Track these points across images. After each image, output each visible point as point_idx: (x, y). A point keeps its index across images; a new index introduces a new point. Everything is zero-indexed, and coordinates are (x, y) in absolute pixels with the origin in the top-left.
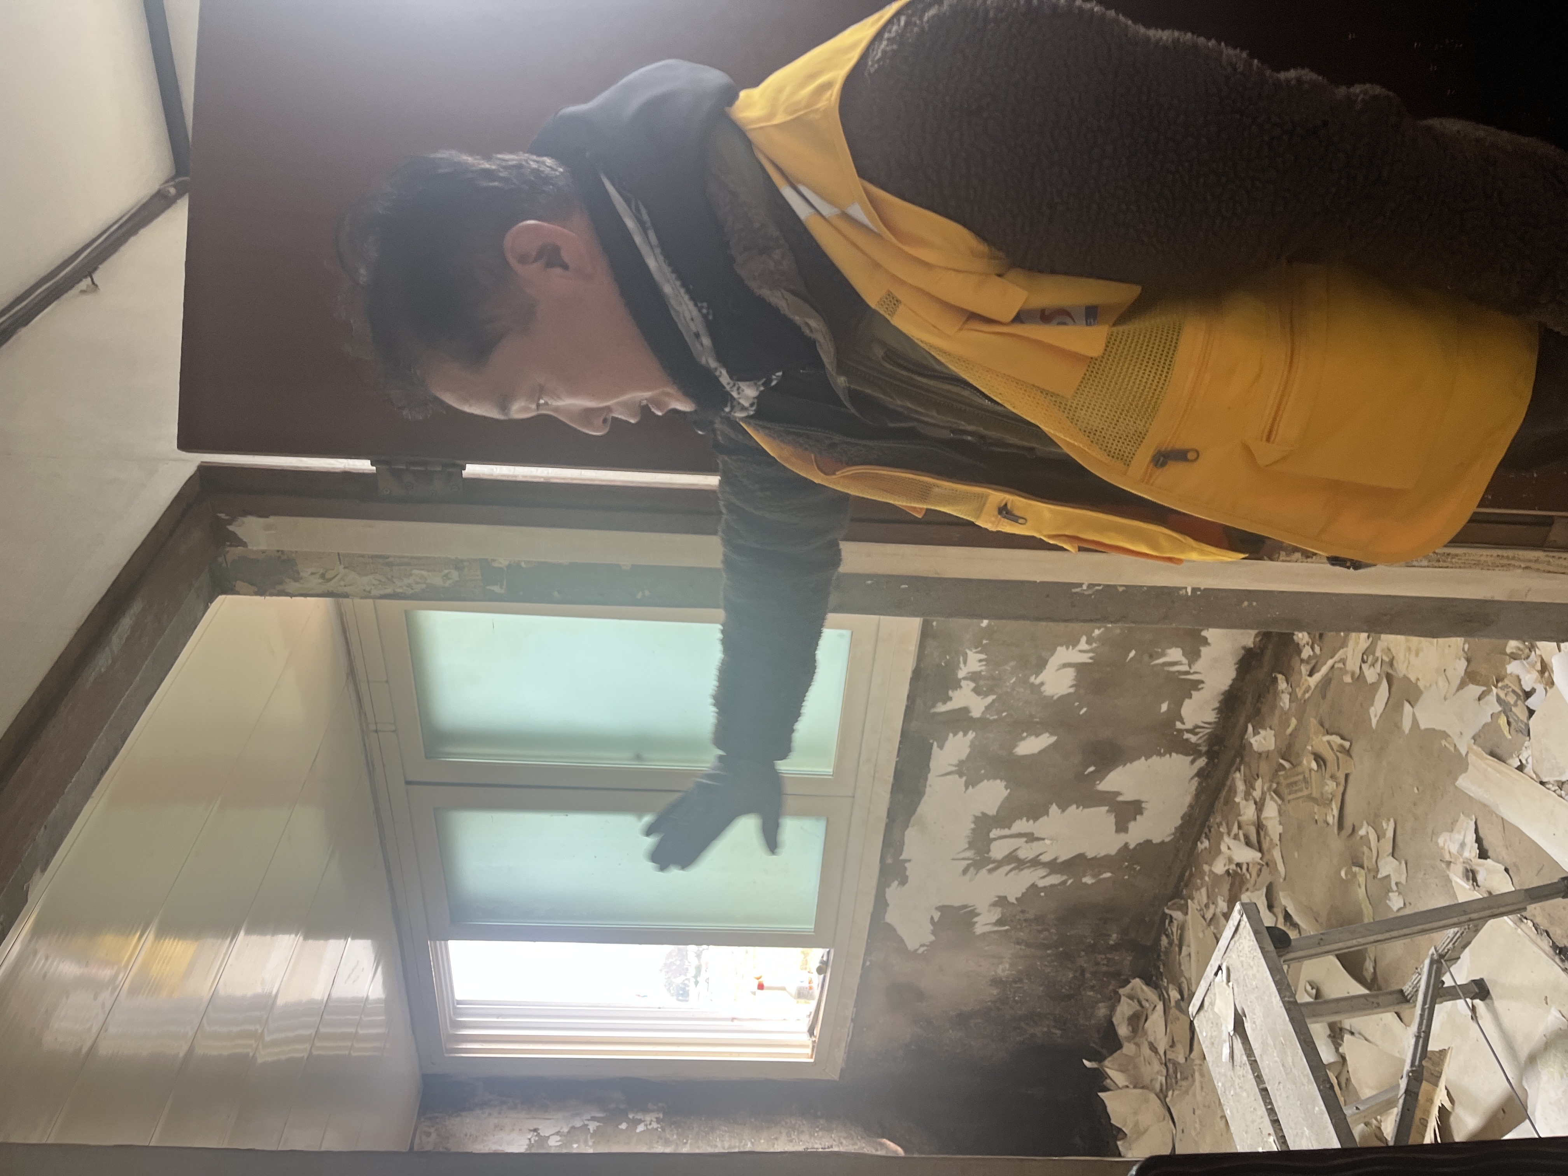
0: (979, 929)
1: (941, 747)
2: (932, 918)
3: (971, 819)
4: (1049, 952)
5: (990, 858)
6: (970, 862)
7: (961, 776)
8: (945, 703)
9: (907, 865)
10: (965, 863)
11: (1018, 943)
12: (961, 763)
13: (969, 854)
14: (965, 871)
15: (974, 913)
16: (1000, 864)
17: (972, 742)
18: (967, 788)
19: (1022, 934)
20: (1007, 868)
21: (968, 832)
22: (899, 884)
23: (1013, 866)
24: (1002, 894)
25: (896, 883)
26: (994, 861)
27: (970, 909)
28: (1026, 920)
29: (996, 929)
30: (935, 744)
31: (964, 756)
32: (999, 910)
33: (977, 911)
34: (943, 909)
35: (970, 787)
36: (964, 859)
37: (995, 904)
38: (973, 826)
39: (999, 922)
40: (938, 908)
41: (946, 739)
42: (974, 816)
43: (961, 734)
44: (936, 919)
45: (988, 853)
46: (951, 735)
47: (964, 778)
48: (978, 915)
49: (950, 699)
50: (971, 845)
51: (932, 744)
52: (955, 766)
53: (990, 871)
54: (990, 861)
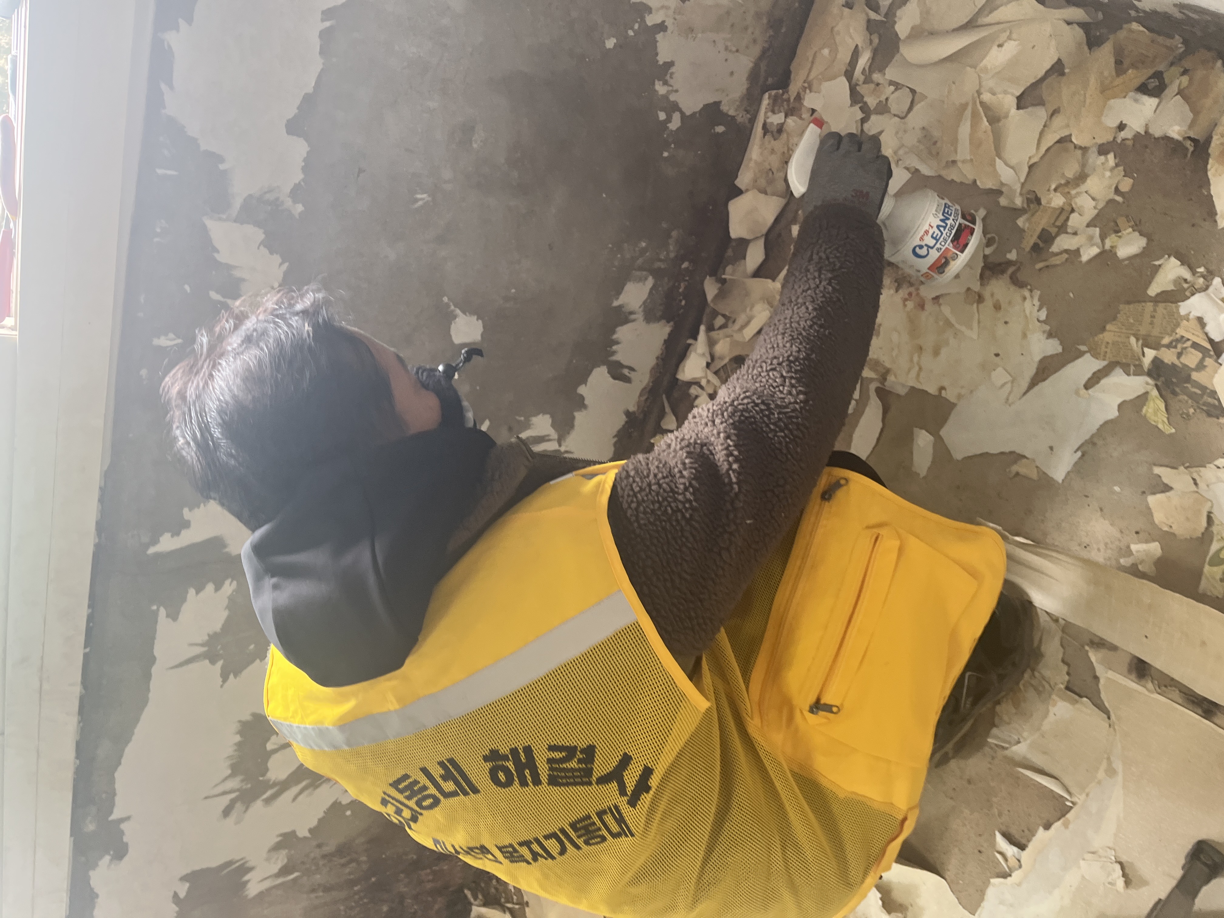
0: (253, 889)
1: (174, 616)
2: (176, 895)
3: (235, 727)
4: (356, 888)
5: (269, 780)
6: (233, 795)
7: (213, 662)
8: (176, 533)
9: (123, 826)
10: (225, 800)
11: (313, 890)
12: (213, 638)
13: (234, 783)
14: (227, 812)
15: (244, 869)
16: (284, 786)
17: (231, 599)
18: (225, 678)
19: (318, 876)
20: (295, 790)
21: (230, 751)
22: (111, 860)
23: (304, 783)
24: (287, 830)
25: (107, 858)
26: (275, 784)
27: (237, 864)
28: (324, 857)
29: (280, 880)
30: (162, 612)
31: (217, 627)
32: (284, 852)
33: (247, 865)
34: (192, 878)
35: (232, 676)
36: (224, 793)
37: (277, 847)
38: (238, 738)
39: (285, 871)
40: (183, 879)
41: (184, 600)
42: (240, 721)
43: (210, 587)
44: (182, 895)
45: (263, 775)
46: (192, 592)
47: (220, 663)
48: (251, 869)
49: (186, 525)
50: (235, 769)
51: (156, 614)
52: (202, 645)
53: (268, 801)
54: (268, 785)
